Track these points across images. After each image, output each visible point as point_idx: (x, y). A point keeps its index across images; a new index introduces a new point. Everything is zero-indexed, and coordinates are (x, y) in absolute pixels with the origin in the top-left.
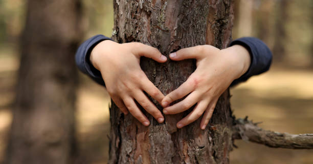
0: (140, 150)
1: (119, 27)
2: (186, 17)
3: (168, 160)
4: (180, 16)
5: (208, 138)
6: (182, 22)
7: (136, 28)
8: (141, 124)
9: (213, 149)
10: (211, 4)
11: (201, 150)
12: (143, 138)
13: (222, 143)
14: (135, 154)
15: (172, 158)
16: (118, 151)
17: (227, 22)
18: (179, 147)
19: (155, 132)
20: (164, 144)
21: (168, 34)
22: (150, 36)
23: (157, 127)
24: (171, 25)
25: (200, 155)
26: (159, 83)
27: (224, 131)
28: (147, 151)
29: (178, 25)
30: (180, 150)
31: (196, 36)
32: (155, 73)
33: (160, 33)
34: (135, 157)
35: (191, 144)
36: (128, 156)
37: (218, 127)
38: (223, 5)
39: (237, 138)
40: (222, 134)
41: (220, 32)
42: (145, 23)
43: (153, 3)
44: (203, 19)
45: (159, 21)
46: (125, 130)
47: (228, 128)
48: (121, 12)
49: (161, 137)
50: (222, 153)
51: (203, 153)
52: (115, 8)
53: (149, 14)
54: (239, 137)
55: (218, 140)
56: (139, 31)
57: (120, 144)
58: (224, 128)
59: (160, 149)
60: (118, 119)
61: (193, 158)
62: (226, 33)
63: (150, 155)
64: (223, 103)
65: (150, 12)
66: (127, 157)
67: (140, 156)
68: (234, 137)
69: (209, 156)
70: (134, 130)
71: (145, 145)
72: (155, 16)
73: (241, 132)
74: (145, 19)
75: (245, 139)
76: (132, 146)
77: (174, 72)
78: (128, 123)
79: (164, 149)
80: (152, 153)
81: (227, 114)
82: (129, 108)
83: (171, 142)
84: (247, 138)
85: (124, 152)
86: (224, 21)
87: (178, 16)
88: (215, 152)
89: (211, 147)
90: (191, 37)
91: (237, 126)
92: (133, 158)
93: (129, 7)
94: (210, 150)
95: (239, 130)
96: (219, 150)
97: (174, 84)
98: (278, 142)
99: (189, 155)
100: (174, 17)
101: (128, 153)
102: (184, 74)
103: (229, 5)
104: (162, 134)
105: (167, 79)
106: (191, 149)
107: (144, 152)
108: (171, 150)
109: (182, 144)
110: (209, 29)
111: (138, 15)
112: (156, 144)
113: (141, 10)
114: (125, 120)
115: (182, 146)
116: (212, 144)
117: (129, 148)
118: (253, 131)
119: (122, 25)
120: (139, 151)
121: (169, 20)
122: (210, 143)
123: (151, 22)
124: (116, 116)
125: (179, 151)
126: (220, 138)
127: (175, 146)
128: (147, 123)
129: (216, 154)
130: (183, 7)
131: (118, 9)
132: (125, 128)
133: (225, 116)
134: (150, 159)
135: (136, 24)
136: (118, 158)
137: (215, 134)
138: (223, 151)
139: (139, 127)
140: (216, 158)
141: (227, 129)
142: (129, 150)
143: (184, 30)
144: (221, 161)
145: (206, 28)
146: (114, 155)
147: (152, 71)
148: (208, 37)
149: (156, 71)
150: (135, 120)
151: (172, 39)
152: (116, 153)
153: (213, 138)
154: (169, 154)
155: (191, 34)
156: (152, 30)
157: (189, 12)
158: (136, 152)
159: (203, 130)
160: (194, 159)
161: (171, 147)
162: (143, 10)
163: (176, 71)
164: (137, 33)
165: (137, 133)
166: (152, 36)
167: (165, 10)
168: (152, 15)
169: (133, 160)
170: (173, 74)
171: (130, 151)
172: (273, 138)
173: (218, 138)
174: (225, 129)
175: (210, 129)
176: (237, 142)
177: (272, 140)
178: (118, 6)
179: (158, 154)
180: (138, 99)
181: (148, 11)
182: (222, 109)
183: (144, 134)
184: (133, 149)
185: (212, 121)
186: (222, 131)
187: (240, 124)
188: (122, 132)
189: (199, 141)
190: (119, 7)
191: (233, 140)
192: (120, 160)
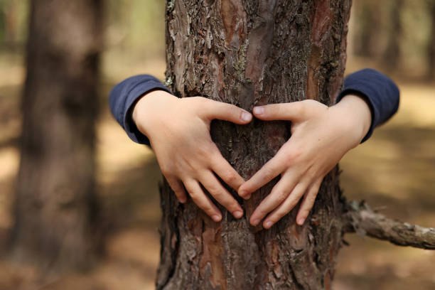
0: (208, 256)
1: (175, 74)
2: (278, 62)
3: (250, 271)
4: (268, 61)
5: (309, 237)
6: (271, 69)
7: (202, 76)
8: (210, 218)
9: (314, 252)
10: (314, 40)
11: (298, 254)
12: (213, 239)
13: (328, 242)
14: (202, 261)
15: (256, 268)
16: (175, 253)
17: (337, 66)
18: (266, 252)
19: (231, 231)
20: (244, 248)
21: (250, 89)
22: (223, 90)
23: (234, 223)
24: (254, 75)
25: (297, 262)
26: (237, 160)
27: (330, 225)
28: (219, 257)
29: (265, 74)
30: (267, 256)
31: (292, 89)
32: (230, 146)
33: (239, 86)
34: (201, 265)
35: (283, 246)
36: (190, 263)
37: (323, 219)
38: (332, 41)
39: (348, 231)
40: (328, 230)
41: (327, 80)
42: (215, 70)
43: (228, 41)
44: (302, 64)
45: (237, 68)
46: (185, 226)
47: (336, 219)
48: (179, 53)
49: (240, 238)
50: (328, 256)
51: (301, 260)
52: (167, 43)
53: (221, 58)
54: (351, 229)
55: (322, 238)
56: (206, 82)
57: (178, 244)
58: (330, 220)
59: (238, 254)
60: (175, 208)
61: (286, 266)
62: (335, 81)
63: (223, 263)
64: (330, 184)
65: (223, 54)
66: (188, 265)
67: (209, 264)
68: (344, 230)
69: (310, 263)
70: (199, 226)
71: (216, 249)
72: (230, 60)
73: (355, 223)
74: (215, 64)
75: (361, 232)
76: (196, 249)
77: (259, 143)
78: (190, 216)
79: (245, 254)
80: (226, 260)
81: (335, 199)
82: (192, 195)
83: (254, 245)
84: (363, 232)
85: (185, 256)
86: (333, 64)
87: (266, 60)
88: (317, 256)
89: (312, 248)
90: (284, 91)
91: (349, 214)
92: (198, 266)
93: (190, 45)
94: (311, 253)
95: (352, 220)
96: (324, 252)
97: (259, 161)
98: (409, 239)
99: (280, 263)
100: (258, 63)
101: (191, 259)
102: (274, 148)
103: (340, 40)
104: (240, 233)
105: (248, 154)
106: (283, 254)
107: (215, 260)
108: (254, 255)
109: (270, 247)
110: (311, 78)
111: (204, 57)
112: (232, 248)
113: (209, 51)
114: (185, 211)
115: (270, 250)
116: (313, 245)
117: (191, 252)
118: (372, 221)
119: (180, 71)
120: (206, 256)
121: (251, 66)
122: (310, 243)
123: (225, 69)
124: (172, 205)
125: (265, 256)
126: (325, 236)
127: (260, 250)
128: (218, 217)
129: (319, 257)
130: (273, 47)
131: (173, 46)
132: (184, 221)
133: (333, 203)
134: (223, 268)
135: (202, 71)
136: (174, 263)
137: (318, 230)
138: (328, 253)
139: (206, 222)
140: (318, 263)
141: (336, 221)
142: (191, 254)
143: (274, 82)
144: (326, 268)
145: (307, 77)
146: (168, 258)
147: (227, 143)
148: (310, 91)
149: (233, 142)
150: (201, 213)
151: (256, 95)
152: (172, 256)
153: (314, 236)
154: (251, 262)
155: (283, 87)
156: (227, 82)
157: (281, 54)
158: (203, 257)
159: (301, 226)
160: (288, 267)
161: (254, 251)
162: (213, 50)
163: (262, 142)
164: (203, 85)
165: (203, 230)
166: (227, 90)
167: (245, 52)
168: (225, 60)
169: (197, 269)
170: (258, 146)
171: (193, 256)
172: (402, 232)
173: (323, 235)
174: (332, 221)
175: (310, 225)
176: (348, 237)
177: (401, 236)
178: (173, 42)
179: (236, 261)
180: (205, 184)
181: (219, 53)
182: (329, 193)
183: (213, 232)
184: (197, 253)
185: (313, 211)
186: (328, 225)
187: (354, 211)
188: (181, 228)
189: (296, 242)
190: (175, 43)
191: (343, 233)
192: (177, 266)
